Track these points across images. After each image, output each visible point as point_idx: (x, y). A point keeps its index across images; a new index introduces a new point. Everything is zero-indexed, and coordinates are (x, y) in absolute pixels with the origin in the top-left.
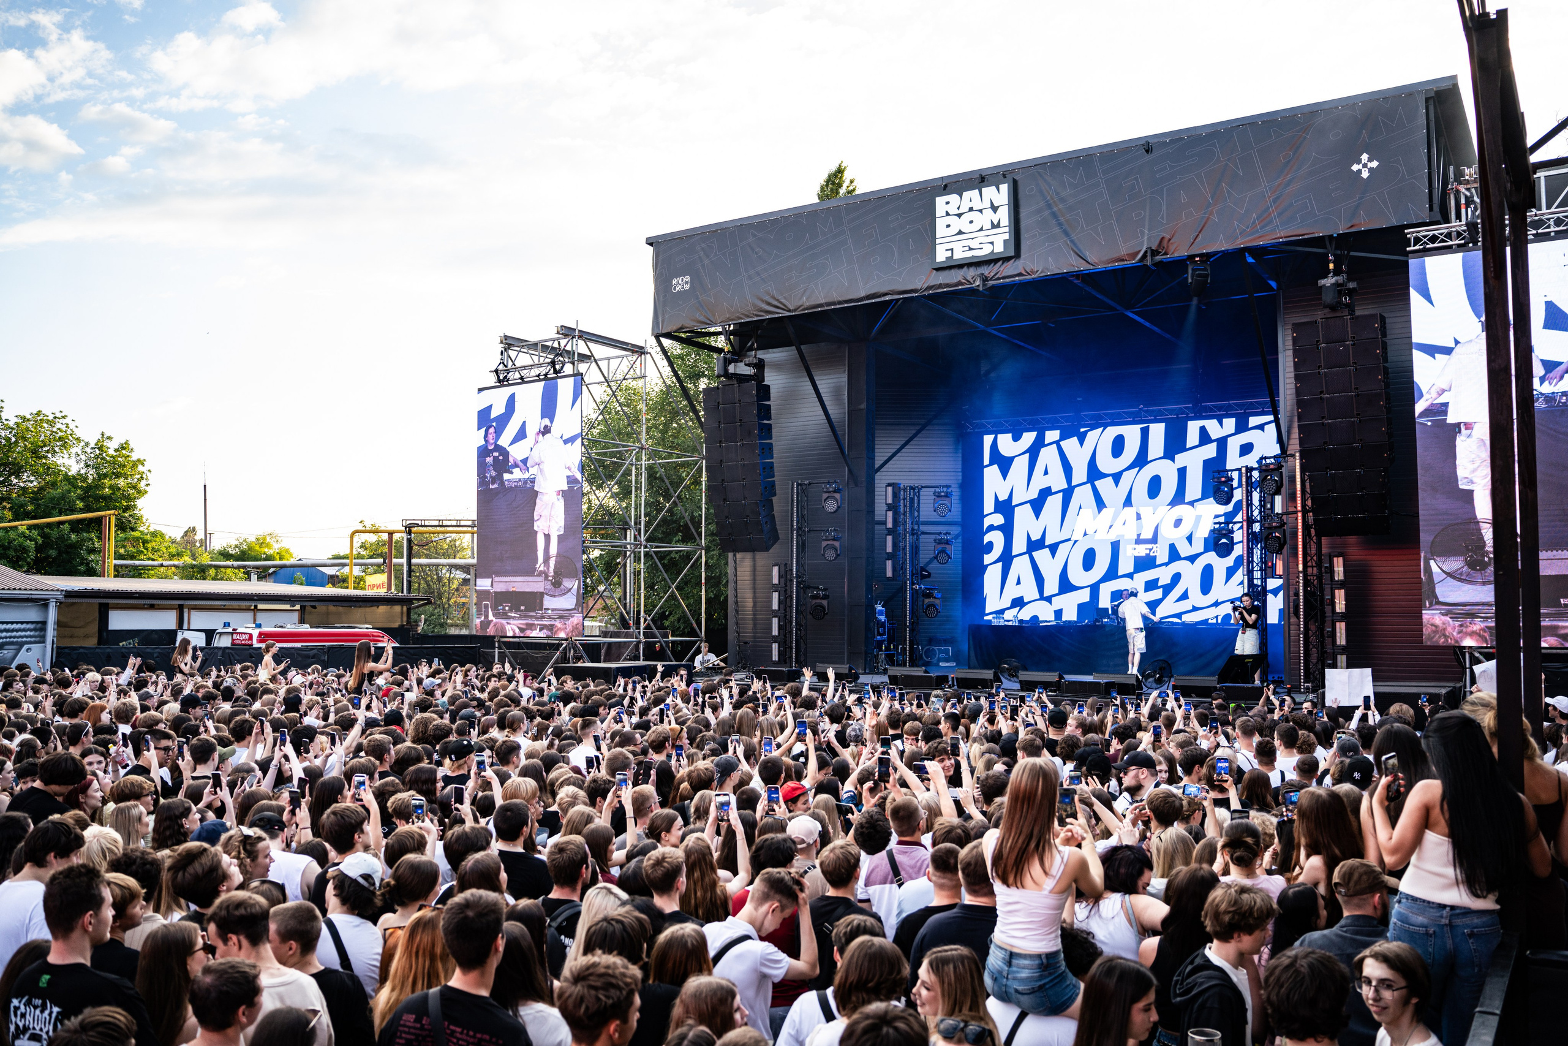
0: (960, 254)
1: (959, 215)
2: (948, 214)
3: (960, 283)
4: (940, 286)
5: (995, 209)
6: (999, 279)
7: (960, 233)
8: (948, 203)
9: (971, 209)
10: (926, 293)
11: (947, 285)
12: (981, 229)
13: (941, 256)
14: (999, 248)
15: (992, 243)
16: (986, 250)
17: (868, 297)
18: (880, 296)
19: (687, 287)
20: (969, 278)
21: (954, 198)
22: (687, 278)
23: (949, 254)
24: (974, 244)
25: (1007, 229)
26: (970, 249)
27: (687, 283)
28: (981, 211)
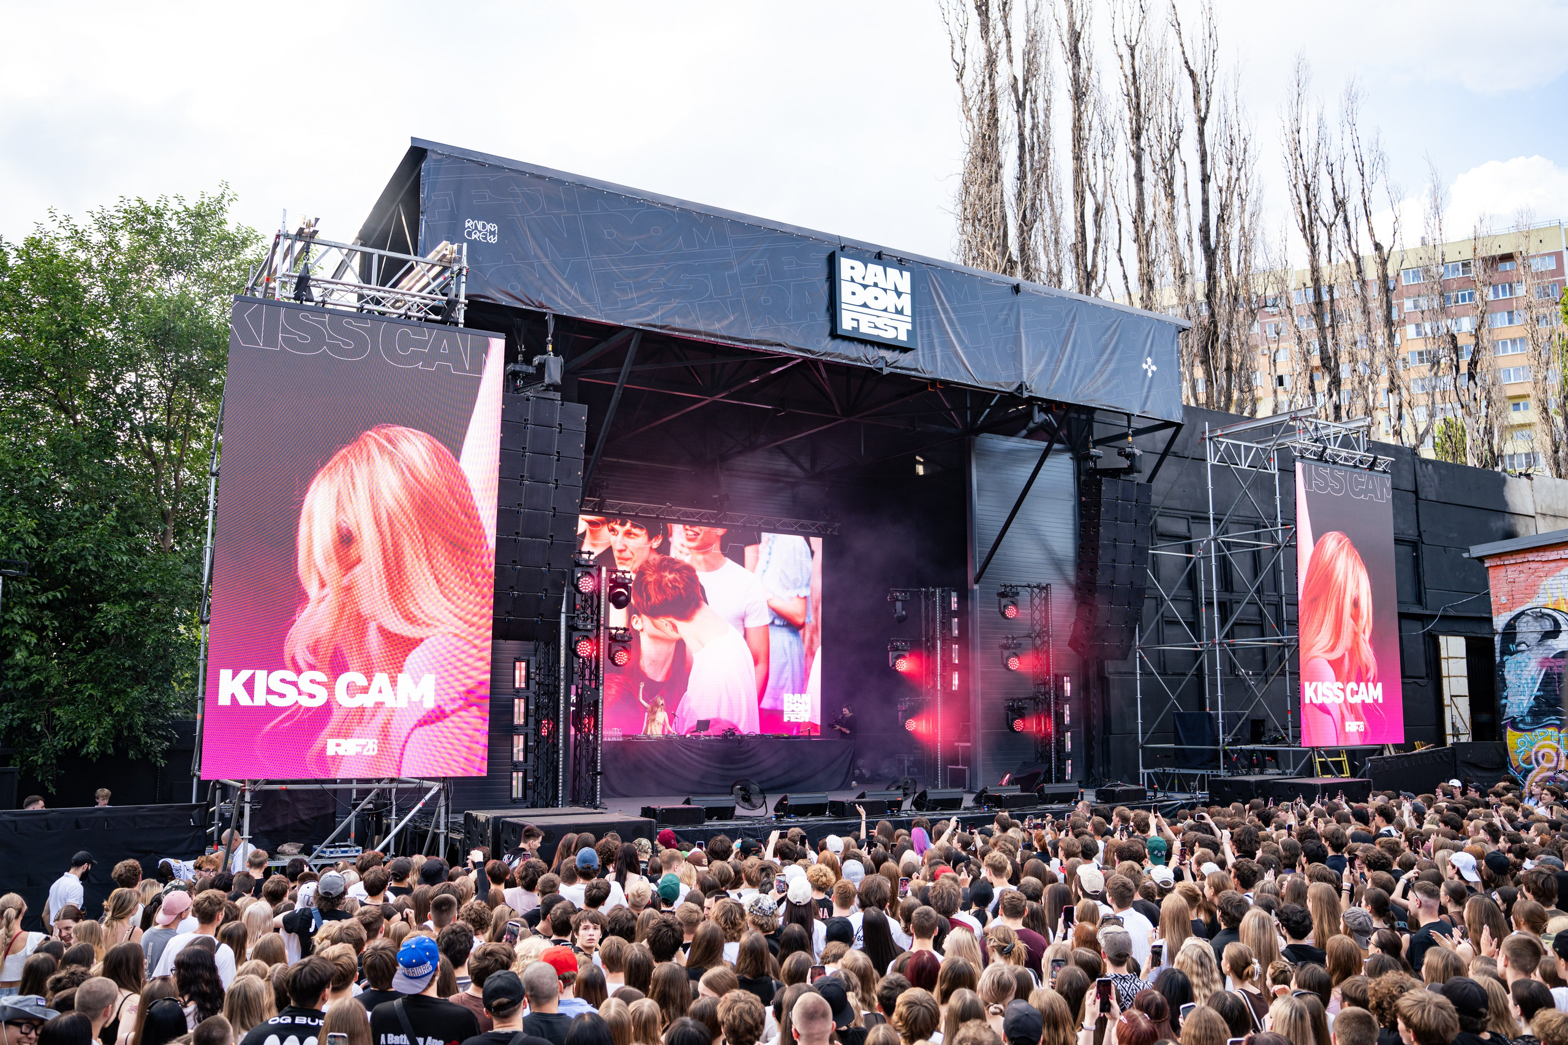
0: (865, 329)
1: (865, 287)
2: (852, 280)
3: (858, 359)
4: (839, 356)
5: (899, 294)
6: (896, 367)
7: (865, 305)
8: (852, 268)
9: (876, 285)
10: (823, 358)
11: (847, 358)
12: (885, 310)
13: (847, 323)
14: (903, 337)
15: (896, 328)
16: (889, 335)
17: (758, 342)
18: (772, 345)
19: (493, 240)
20: (869, 357)
21: (858, 265)
22: (493, 227)
23: (855, 324)
24: (880, 323)
25: (909, 319)
26: (876, 327)
27: (492, 233)
28: (885, 290)
